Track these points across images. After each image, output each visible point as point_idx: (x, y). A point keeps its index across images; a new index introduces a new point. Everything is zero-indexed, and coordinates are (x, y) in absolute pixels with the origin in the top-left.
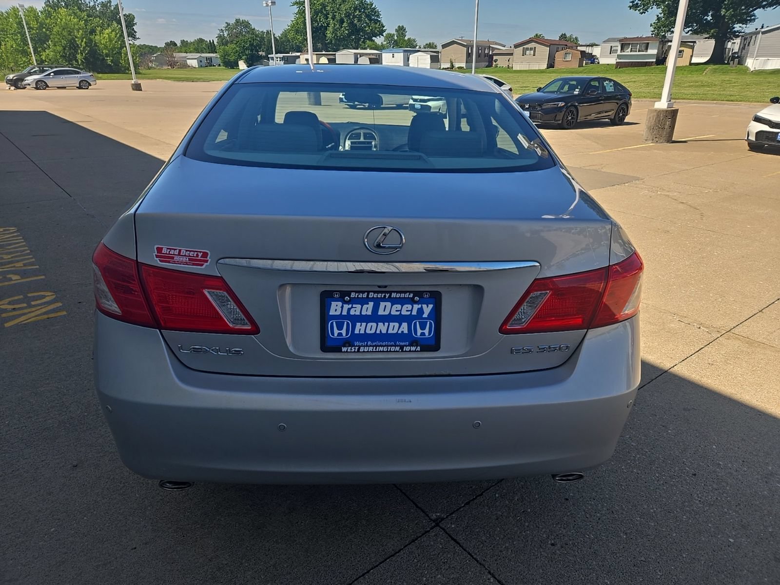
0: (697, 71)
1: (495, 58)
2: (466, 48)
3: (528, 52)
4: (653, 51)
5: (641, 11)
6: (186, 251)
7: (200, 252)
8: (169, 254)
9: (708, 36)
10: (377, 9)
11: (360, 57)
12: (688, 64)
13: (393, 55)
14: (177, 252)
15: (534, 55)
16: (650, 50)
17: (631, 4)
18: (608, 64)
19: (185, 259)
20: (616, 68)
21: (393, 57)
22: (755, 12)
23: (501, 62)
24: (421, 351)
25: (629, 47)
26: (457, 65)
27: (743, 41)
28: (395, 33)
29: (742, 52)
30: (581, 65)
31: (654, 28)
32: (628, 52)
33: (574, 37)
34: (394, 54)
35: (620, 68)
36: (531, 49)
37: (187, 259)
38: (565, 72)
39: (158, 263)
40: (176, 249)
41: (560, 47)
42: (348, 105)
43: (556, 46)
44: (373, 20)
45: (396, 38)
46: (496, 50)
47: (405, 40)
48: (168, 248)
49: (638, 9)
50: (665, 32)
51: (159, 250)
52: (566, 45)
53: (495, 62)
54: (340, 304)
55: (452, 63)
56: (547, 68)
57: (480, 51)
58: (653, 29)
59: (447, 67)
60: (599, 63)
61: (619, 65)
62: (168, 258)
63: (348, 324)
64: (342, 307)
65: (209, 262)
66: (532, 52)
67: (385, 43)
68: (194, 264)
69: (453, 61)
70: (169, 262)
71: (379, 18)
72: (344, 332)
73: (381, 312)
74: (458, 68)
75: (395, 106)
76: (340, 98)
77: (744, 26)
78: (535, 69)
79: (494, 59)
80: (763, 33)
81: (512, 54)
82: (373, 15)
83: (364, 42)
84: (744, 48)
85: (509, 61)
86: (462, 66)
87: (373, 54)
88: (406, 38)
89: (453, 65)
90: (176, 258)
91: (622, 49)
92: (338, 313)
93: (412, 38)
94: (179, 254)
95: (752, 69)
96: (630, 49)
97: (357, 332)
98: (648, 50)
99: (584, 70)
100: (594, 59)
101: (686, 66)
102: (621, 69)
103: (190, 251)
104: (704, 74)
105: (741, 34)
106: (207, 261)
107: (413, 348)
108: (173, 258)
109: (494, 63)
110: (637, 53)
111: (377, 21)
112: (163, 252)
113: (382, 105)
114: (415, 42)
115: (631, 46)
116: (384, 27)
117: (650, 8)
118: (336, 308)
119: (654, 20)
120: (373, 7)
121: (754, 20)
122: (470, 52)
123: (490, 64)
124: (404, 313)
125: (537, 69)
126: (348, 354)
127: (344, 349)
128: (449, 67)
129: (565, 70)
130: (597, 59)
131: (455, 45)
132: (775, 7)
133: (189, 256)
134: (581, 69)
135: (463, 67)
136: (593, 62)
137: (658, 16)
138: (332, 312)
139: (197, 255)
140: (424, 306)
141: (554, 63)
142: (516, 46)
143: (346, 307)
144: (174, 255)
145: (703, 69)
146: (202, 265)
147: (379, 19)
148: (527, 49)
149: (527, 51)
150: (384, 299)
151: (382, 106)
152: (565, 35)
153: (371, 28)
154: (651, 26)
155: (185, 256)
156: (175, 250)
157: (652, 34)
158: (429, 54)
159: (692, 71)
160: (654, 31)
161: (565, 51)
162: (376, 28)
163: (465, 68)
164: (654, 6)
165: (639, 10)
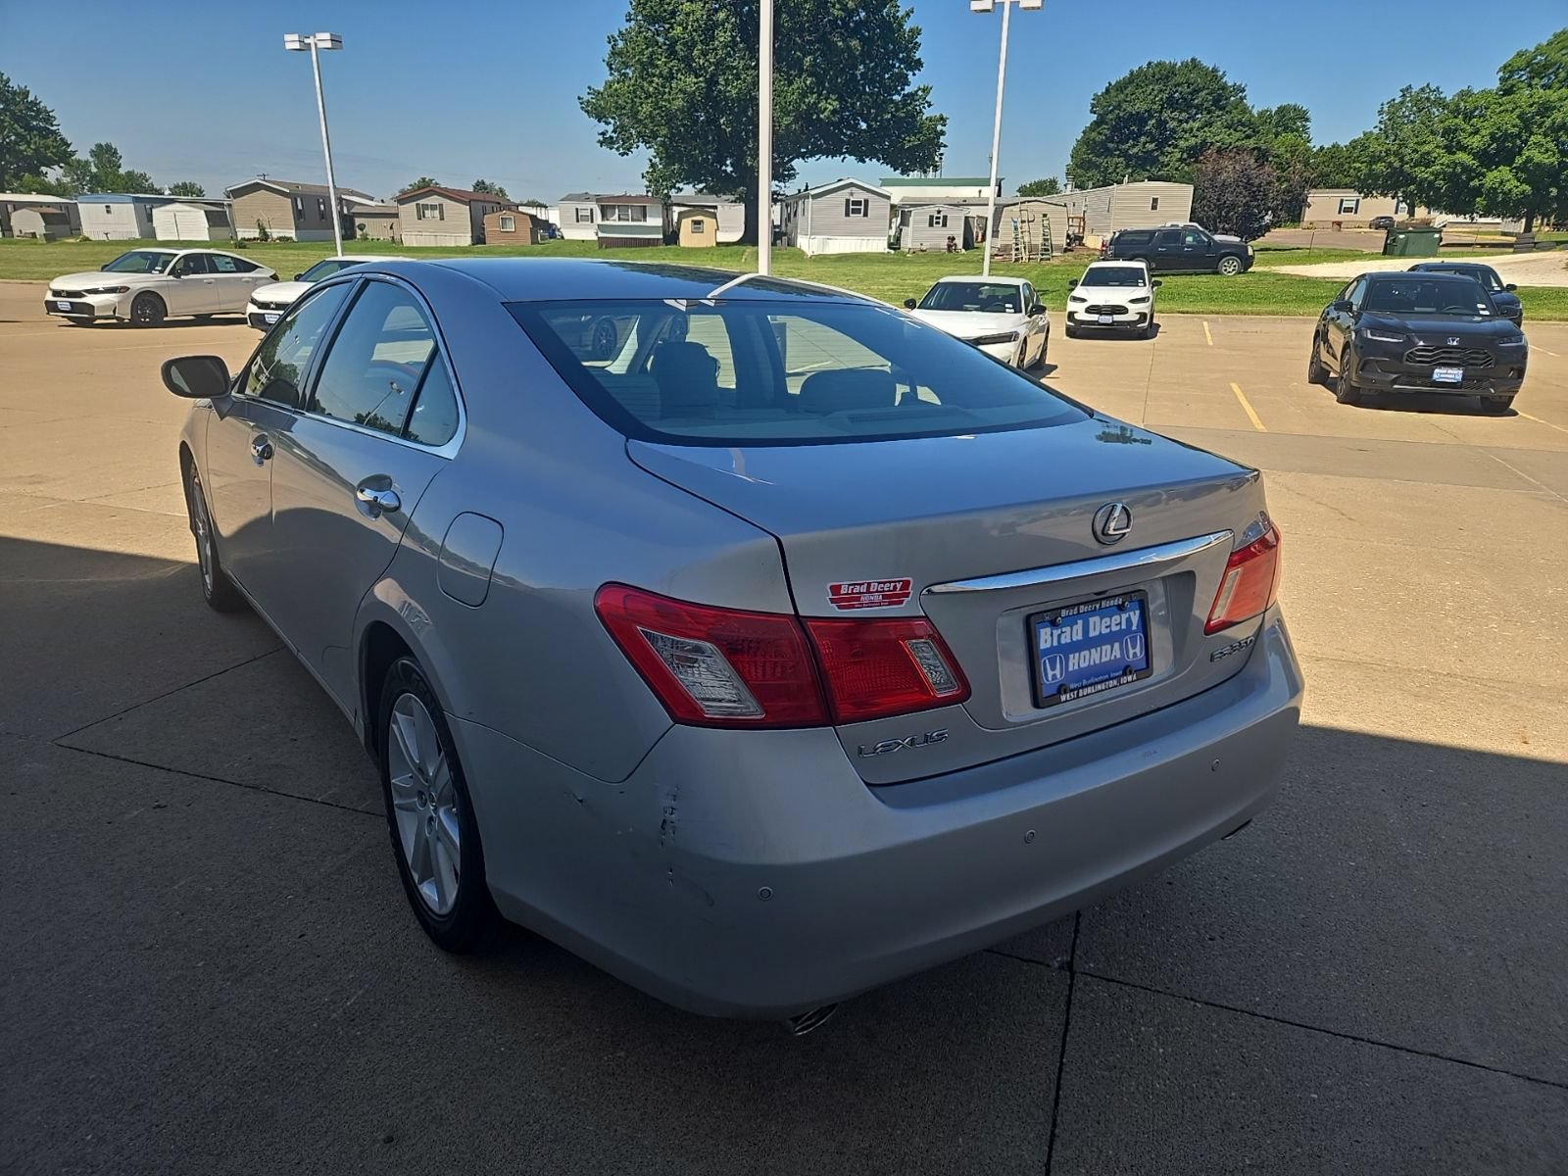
0: (731, 255)
1: (358, 221)
2: (290, 200)
3: (428, 213)
4: (655, 221)
5: (621, 151)
6: (879, 583)
7: (899, 581)
8: (853, 593)
9: (732, 198)
10: (42, 105)
11: (15, 210)
12: (714, 245)
13: (107, 207)
14: (863, 589)
15: (442, 219)
16: (651, 219)
17: (601, 138)
18: (583, 241)
19: (878, 598)
20: (600, 247)
21: (108, 212)
22: (793, 163)
23: (376, 229)
24: (1138, 680)
25: (614, 213)
26: (275, 233)
27: (784, 207)
28: (91, 159)
29: (786, 225)
30: (534, 241)
31: (650, 181)
32: (614, 221)
33: (497, 188)
34: (111, 205)
35: (606, 247)
36: (433, 207)
37: (881, 597)
38: (510, 252)
39: (835, 612)
40: (863, 584)
41: (489, 206)
42: (69, 318)
43: (481, 204)
44: (34, 128)
45: (94, 170)
46: (357, 207)
47: (119, 176)
48: (849, 585)
49: (616, 146)
50: (667, 188)
51: (836, 589)
52: (499, 203)
53: (362, 230)
54: (1048, 630)
55: (264, 229)
56: (473, 244)
57: (322, 207)
58: (647, 183)
59: (252, 237)
60: (563, 238)
61: (604, 243)
62: (851, 600)
63: (1060, 657)
64: (1052, 635)
65: (911, 595)
66: (437, 213)
67: (69, 179)
68: (890, 604)
69: (266, 225)
70: (853, 607)
71: (52, 126)
72: (1057, 672)
73: (1092, 634)
74: (280, 239)
75: (192, 318)
76: (47, 302)
77: (782, 184)
78: (448, 245)
79: (357, 224)
80: (815, 197)
81: (396, 216)
82: (34, 118)
83: (17, 176)
84: (789, 219)
85: (391, 228)
86: (288, 235)
87: (48, 205)
88: (122, 171)
89: (265, 233)
90: (865, 599)
91: (604, 216)
92: (1048, 645)
93: (138, 171)
94: (868, 592)
95: (810, 254)
96: (616, 216)
97: (1071, 669)
98: (648, 219)
99: (543, 249)
100: (554, 231)
101: (712, 247)
102: (608, 250)
103: (884, 583)
104: (743, 260)
105: (780, 197)
106: (907, 595)
107: (1130, 678)
108: (858, 599)
109: (359, 233)
110: (630, 223)
111: (47, 133)
112: (842, 592)
113: (167, 316)
114: (147, 181)
115: (617, 210)
116: (69, 145)
117: (635, 146)
118: (1046, 638)
119: (646, 168)
120: (29, 99)
121: (794, 175)
122: (300, 207)
123: (349, 233)
124: (1115, 628)
125: (453, 245)
126: (1068, 704)
127: (1063, 698)
128: (257, 235)
129: (508, 249)
130: (559, 230)
131: (263, 191)
132: (817, 157)
133: (884, 591)
134: (538, 247)
135: (291, 238)
136: (552, 236)
137: (651, 161)
138: (1043, 646)
139: (895, 587)
140: (1132, 613)
141: (483, 234)
142: (402, 200)
143: (1056, 632)
144: (860, 593)
145: (740, 253)
146: (901, 602)
147: (54, 128)
148: (425, 207)
149: (426, 212)
150: (1093, 613)
151: (165, 319)
152: (483, 183)
153: (33, 146)
154: (643, 177)
155: (877, 592)
156: (860, 585)
157: (648, 192)
158: (201, 208)
159: (724, 256)
160: (650, 186)
161: (500, 213)
162: (47, 147)
163: (295, 239)
164: (640, 144)
165: (618, 149)
